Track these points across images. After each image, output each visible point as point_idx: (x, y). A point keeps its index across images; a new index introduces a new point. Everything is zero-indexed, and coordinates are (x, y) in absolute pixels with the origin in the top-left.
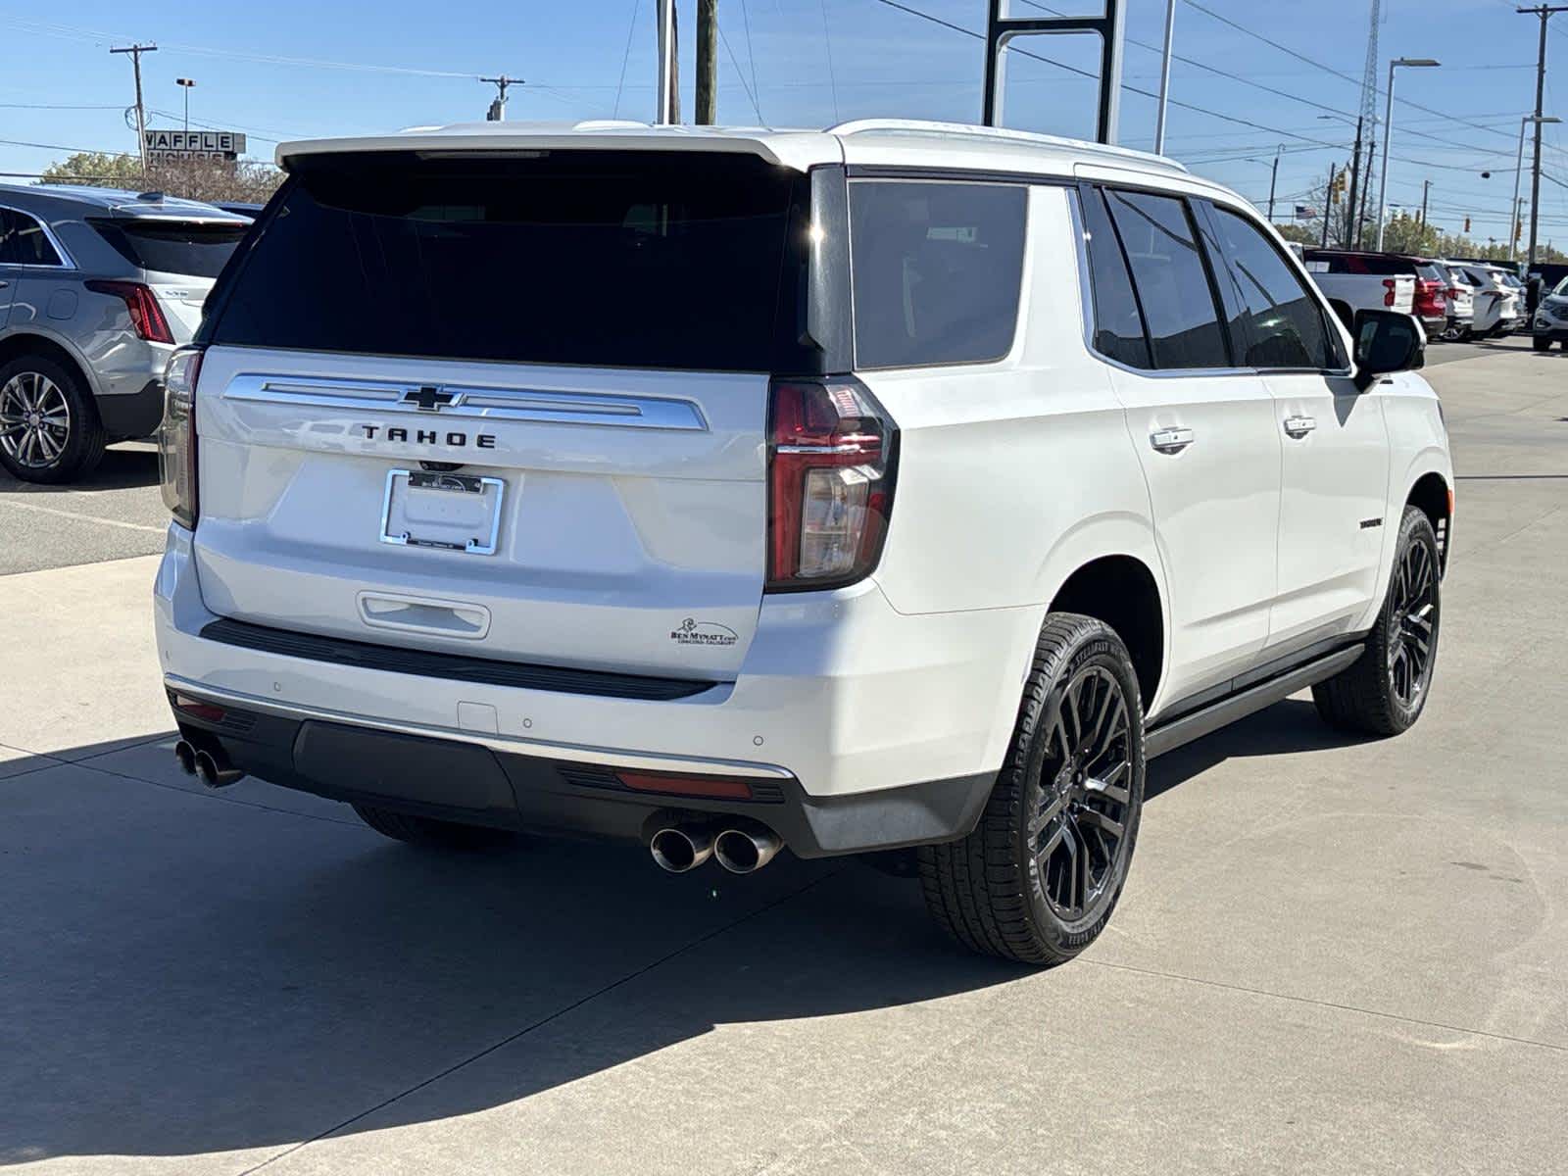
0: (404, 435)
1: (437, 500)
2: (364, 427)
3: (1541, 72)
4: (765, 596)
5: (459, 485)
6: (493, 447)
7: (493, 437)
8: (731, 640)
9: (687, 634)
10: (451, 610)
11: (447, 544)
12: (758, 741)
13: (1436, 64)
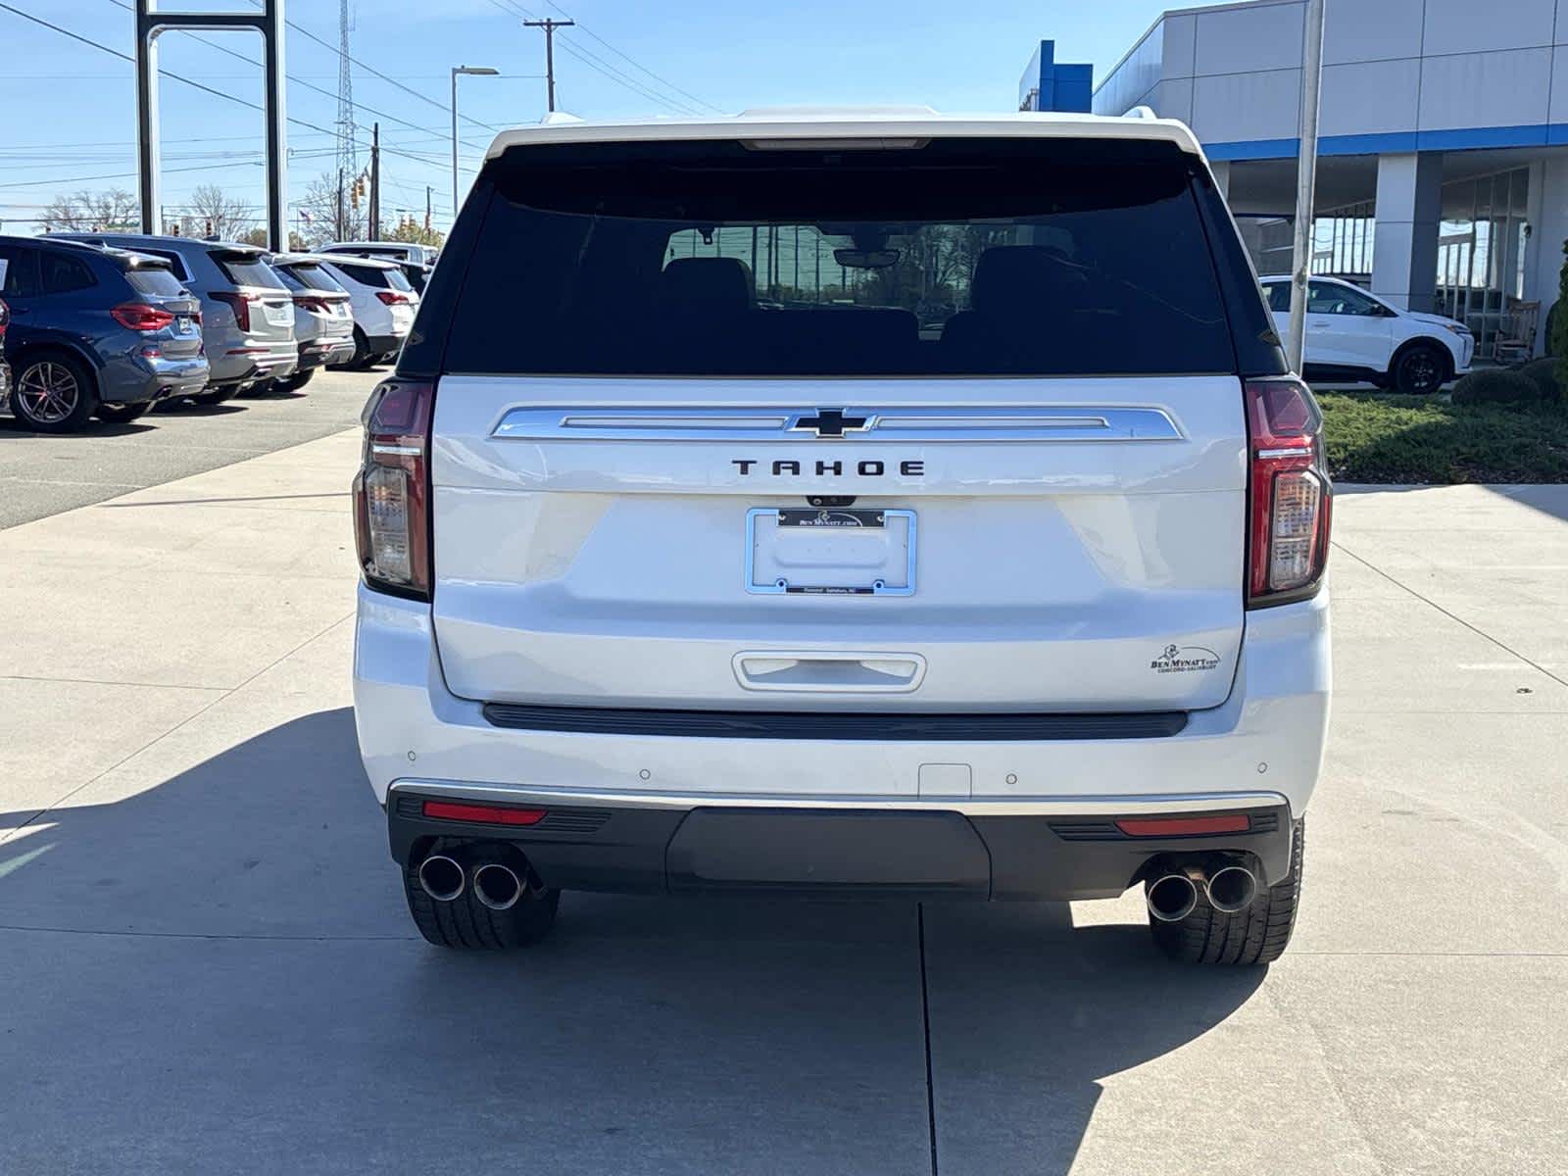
0: (795, 468)
1: (820, 539)
2: (735, 462)
3: (551, 84)
4: (1247, 612)
5: (854, 521)
6: (922, 474)
7: (922, 463)
8: (1212, 665)
9: (1170, 662)
10: (858, 662)
11: (847, 589)
12: (1262, 768)
13: (496, 73)
